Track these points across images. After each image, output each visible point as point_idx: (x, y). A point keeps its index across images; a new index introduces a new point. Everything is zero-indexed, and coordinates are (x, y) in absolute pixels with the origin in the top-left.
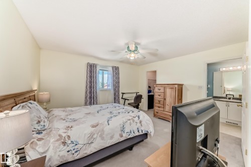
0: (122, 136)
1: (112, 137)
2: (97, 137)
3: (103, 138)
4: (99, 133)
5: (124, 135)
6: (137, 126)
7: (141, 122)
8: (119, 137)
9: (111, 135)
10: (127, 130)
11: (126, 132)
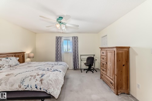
0: (20, 87)
1: (12, 86)
2: (3, 82)
3: (6, 85)
4: (5, 80)
5: (22, 87)
6: (36, 83)
7: (41, 80)
8: (18, 87)
9: (12, 84)
10: (26, 83)
11: (24, 85)
